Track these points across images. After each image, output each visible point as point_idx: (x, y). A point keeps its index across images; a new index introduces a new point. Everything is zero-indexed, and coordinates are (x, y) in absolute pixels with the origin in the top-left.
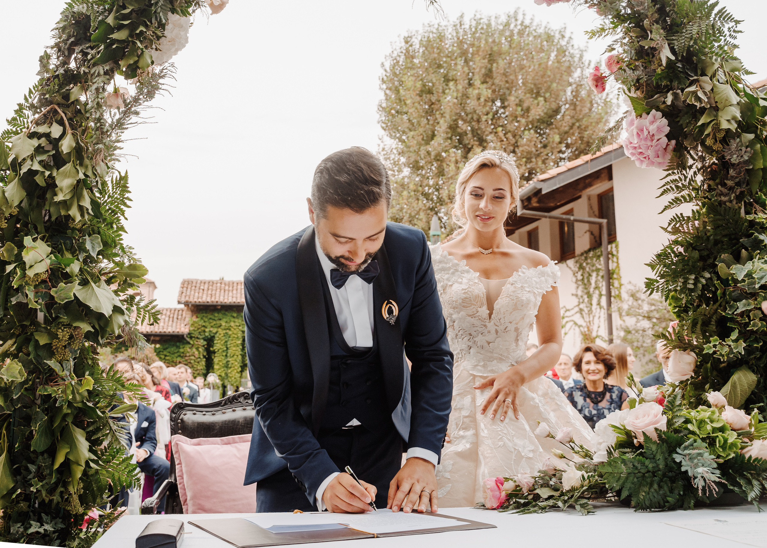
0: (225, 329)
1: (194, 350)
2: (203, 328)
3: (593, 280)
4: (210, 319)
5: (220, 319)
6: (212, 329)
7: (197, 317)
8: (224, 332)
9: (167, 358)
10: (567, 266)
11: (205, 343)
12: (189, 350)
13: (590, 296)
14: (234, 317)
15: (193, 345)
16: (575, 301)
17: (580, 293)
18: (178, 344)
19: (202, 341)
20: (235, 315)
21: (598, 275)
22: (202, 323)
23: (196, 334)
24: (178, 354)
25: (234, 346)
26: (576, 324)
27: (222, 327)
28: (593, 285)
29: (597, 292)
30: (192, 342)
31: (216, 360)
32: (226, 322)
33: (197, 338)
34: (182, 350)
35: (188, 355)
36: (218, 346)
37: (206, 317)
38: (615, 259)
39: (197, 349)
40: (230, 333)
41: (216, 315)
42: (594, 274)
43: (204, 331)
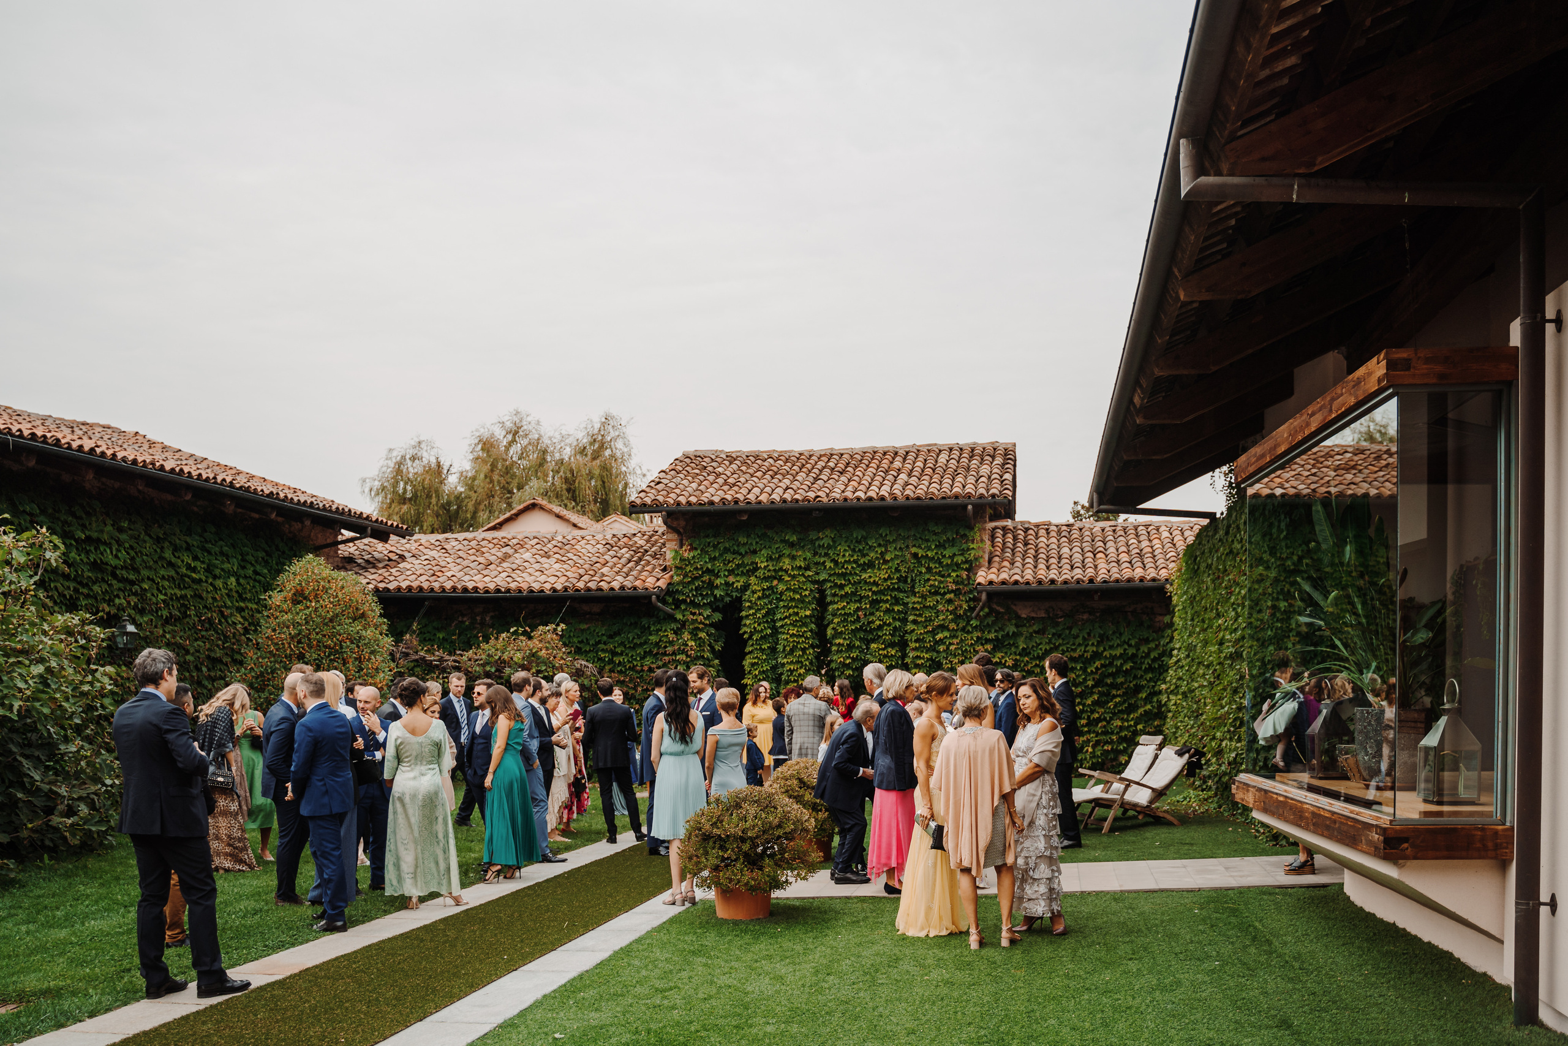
0: (766, 579)
1: (686, 636)
2: (706, 578)
4: (727, 550)
5: (755, 552)
6: (731, 579)
7: (692, 549)
8: (766, 585)
9: (617, 659)
11: (718, 617)
12: (672, 637)
14: (792, 545)
15: (683, 624)
18: (645, 622)
19: (707, 612)
20: (794, 538)
22: (704, 563)
23: (688, 593)
24: (647, 648)
25: (793, 624)
27: (758, 573)
30: (679, 616)
31: (747, 662)
32: (770, 559)
33: (693, 603)
34: (653, 638)
35: (670, 649)
36: (748, 626)
37: (715, 547)
39: (694, 634)
40: (781, 587)
41: (742, 540)
43: (711, 586)
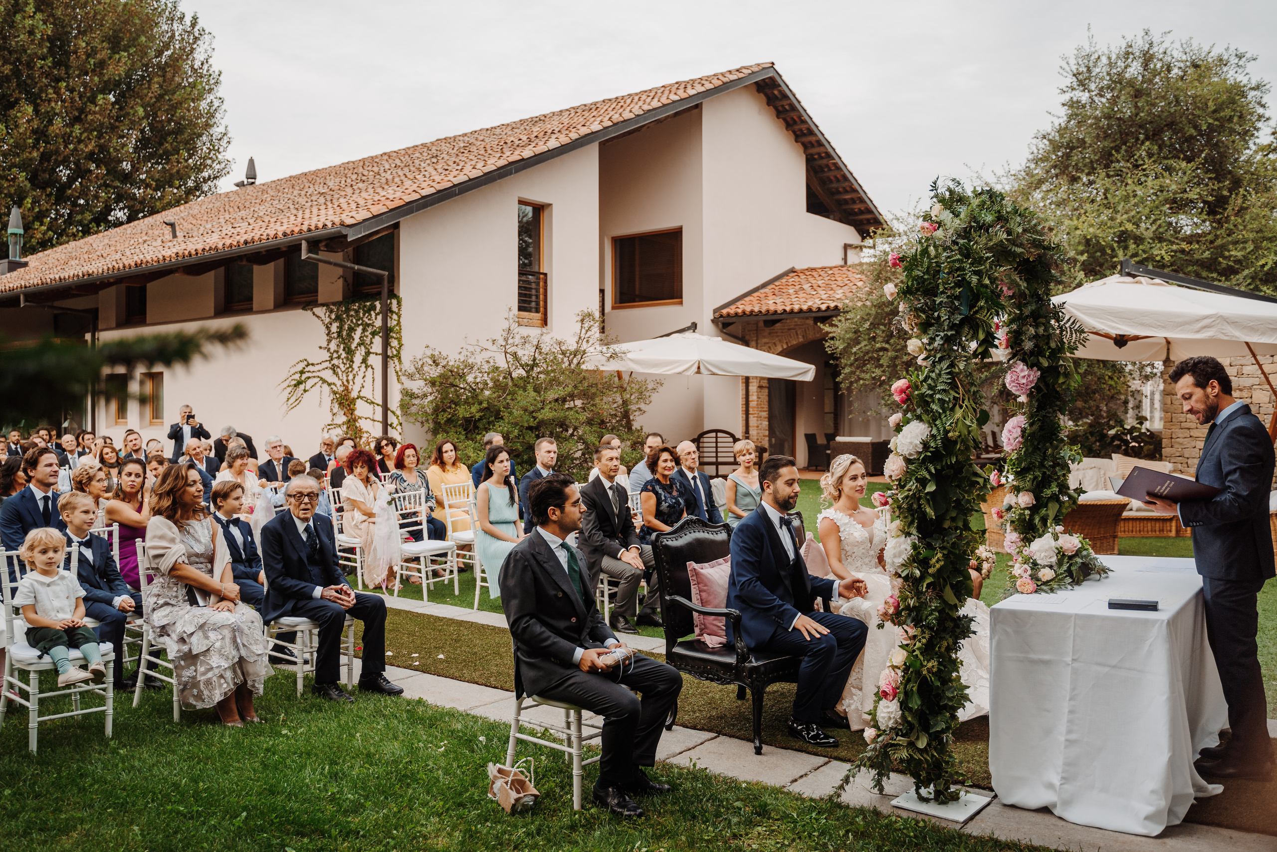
3: (357, 335)
10: (314, 314)
13: (350, 352)
16: (326, 355)
17: (333, 346)
21: (364, 330)
26: (324, 381)
28: (357, 340)
29: (362, 350)
38: (395, 317)
42: (359, 330)
